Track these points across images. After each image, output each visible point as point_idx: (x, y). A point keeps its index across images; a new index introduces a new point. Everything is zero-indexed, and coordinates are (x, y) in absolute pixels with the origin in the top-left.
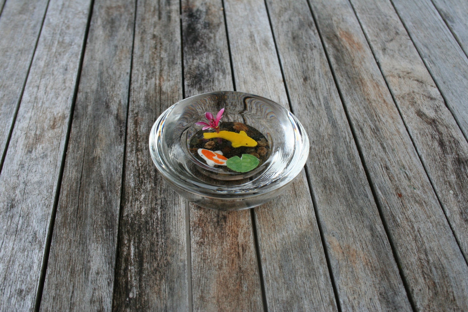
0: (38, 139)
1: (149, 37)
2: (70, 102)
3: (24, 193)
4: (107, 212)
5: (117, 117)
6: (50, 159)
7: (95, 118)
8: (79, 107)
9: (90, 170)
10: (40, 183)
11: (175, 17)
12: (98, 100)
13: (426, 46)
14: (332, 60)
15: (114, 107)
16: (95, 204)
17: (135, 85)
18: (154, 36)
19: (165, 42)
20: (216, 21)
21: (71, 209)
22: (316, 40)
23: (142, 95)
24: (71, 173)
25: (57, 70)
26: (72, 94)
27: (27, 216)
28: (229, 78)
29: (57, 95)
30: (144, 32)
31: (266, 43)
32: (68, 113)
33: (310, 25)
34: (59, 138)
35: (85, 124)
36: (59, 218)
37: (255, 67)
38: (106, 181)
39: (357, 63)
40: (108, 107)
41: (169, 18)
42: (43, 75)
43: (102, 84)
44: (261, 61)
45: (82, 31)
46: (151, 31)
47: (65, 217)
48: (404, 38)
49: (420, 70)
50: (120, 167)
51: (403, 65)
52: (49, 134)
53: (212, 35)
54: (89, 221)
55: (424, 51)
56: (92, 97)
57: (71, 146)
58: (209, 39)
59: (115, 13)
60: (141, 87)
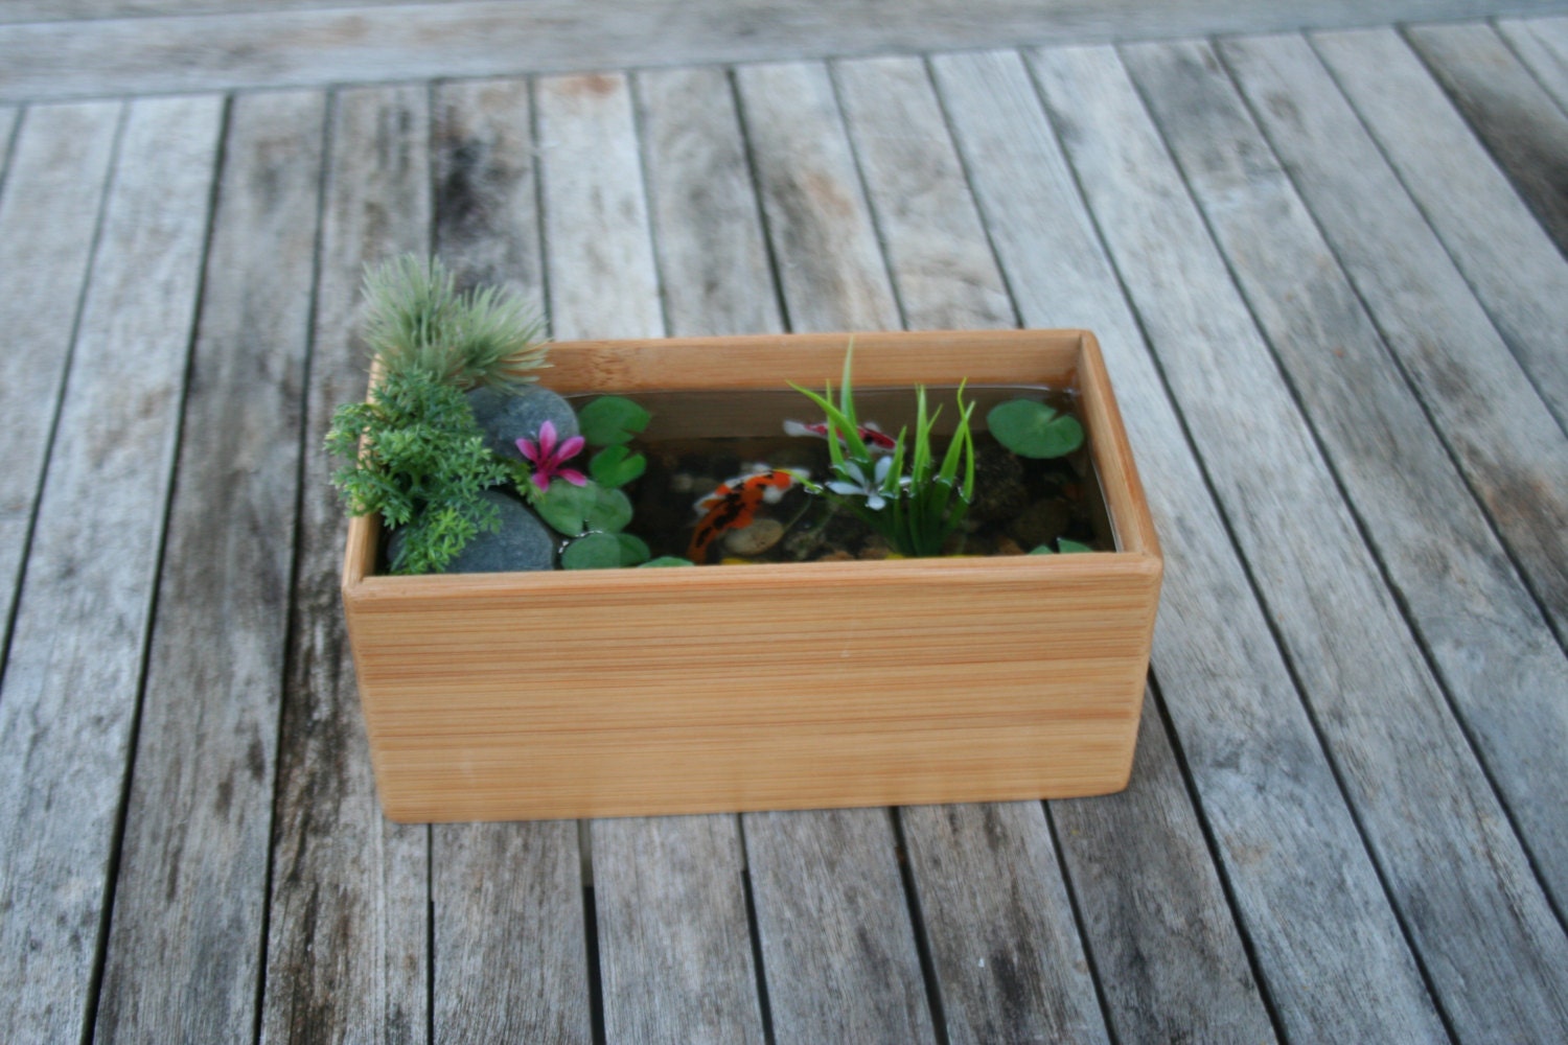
0: (116, 438)
1: (357, 208)
2: (180, 362)
3: (93, 543)
4: (266, 575)
5: (285, 388)
6: (144, 478)
7: (237, 391)
8: (203, 372)
9: (226, 496)
10: (124, 525)
11: (420, 158)
12: (242, 353)
13: (1002, 201)
14: (779, 242)
15: (277, 366)
16: (242, 559)
17: (325, 318)
18: (371, 208)
19: (395, 218)
20: (513, 162)
21: (192, 572)
22: (744, 197)
23: (341, 337)
24: (190, 503)
25: (150, 294)
26: (182, 344)
27: (101, 587)
28: (536, 293)
29: (152, 347)
30: (346, 198)
31: (627, 209)
32: (177, 383)
33: (734, 162)
34: (159, 434)
35: (215, 403)
36: (168, 588)
37: (598, 265)
38: (262, 518)
39: (833, 247)
40: (263, 367)
41: (405, 162)
42: (117, 304)
43: (250, 319)
44: (612, 249)
45: (200, 202)
46: (363, 193)
47: (181, 585)
48: (954, 185)
49: (977, 255)
50: (292, 486)
51: (938, 243)
52: (139, 428)
53: (501, 199)
54: (229, 591)
55: (995, 211)
56: (229, 347)
57: (188, 452)
58: (497, 205)
59: (278, 157)
60: (337, 321)
